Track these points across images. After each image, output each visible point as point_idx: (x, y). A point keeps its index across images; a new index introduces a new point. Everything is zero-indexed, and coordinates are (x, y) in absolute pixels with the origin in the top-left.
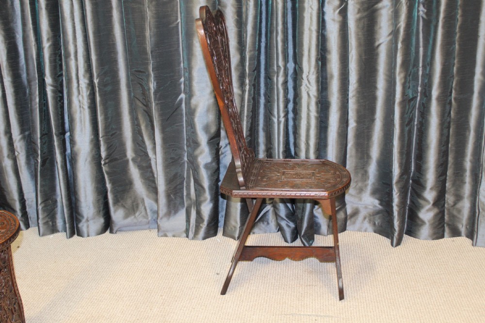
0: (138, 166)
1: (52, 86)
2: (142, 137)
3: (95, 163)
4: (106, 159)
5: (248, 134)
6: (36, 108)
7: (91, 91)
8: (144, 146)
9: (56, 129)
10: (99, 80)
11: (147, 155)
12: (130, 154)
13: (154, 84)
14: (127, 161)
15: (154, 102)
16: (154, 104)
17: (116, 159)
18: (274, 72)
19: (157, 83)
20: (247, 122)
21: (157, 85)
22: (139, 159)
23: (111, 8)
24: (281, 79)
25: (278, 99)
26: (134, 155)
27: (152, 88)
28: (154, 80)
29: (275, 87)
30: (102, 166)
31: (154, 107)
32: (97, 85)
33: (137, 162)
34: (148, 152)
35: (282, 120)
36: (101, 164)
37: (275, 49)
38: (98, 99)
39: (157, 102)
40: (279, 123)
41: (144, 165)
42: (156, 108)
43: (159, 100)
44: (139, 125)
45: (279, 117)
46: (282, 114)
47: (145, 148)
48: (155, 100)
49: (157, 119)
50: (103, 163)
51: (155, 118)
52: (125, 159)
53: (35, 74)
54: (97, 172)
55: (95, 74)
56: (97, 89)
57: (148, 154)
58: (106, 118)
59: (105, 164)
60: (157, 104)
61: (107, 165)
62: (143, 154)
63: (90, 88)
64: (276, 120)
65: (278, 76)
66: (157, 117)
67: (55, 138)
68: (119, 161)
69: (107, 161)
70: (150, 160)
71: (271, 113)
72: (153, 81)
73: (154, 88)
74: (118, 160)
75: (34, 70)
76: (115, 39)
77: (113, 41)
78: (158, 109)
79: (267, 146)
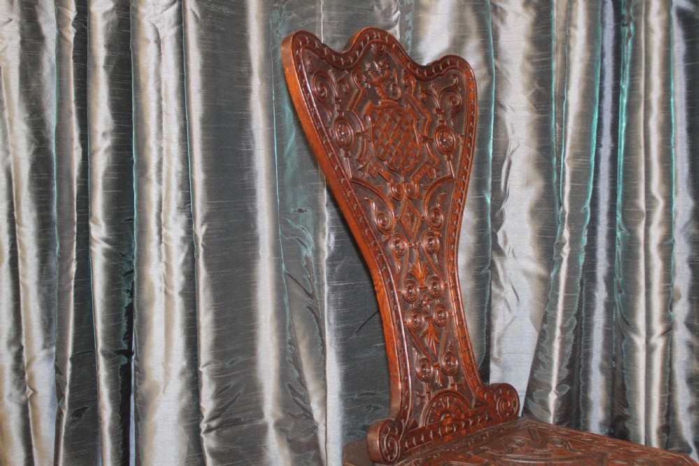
0: (289, 441)
1: (106, 241)
2: (300, 371)
3: (186, 428)
4: (212, 418)
5: (564, 376)
6: (69, 291)
7: (187, 255)
8: (302, 394)
9: (105, 340)
10: (207, 230)
11: (308, 414)
12: (270, 410)
13: (329, 238)
14: (264, 428)
15: (328, 284)
16: (326, 288)
17: (236, 422)
18: (639, 212)
19: (336, 238)
20: (564, 343)
21: (336, 243)
22: (292, 425)
23: (250, 72)
24: (656, 233)
25: (648, 285)
26: (280, 415)
27: (326, 249)
28: (331, 229)
29: (642, 251)
30: (202, 435)
31: (326, 296)
32: (200, 241)
33: (286, 432)
34: (311, 409)
35: (659, 342)
36: (199, 431)
37: (642, 151)
38: (203, 273)
39: (335, 283)
40: (650, 350)
41: (303, 440)
42: (332, 298)
43: (341, 279)
44: (293, 343)
45: (649, 333)
46: (658, 328)
47: (306, 399)
48: (329, 279)
49: (334, 327)
50: (203, 426)
51: (329, 324)
52: (260, 422)
53: (71, 212)
54: (189, 449)
55: (199, 216)
56: (201, 250)
57: (312, 415)
58: (219, 321)
59: (209, 430)
60: (334, 290)
61: (213, 434)
62: (302, 412)
63: (186, 248)
64: (640, 341)
65: (648, 224)
66: (332, 321)
67: (102, 363)
68: (246, 426)
69: (214, 424)
70: (316, 427)
71: (627, 323)
72: (327, 231)
73: (329, 248)
74: (243, 423)
75: (72, 204)
76: (254, 143)
77: (248, 147)
78: (337, 301)
79: (612, 412)
